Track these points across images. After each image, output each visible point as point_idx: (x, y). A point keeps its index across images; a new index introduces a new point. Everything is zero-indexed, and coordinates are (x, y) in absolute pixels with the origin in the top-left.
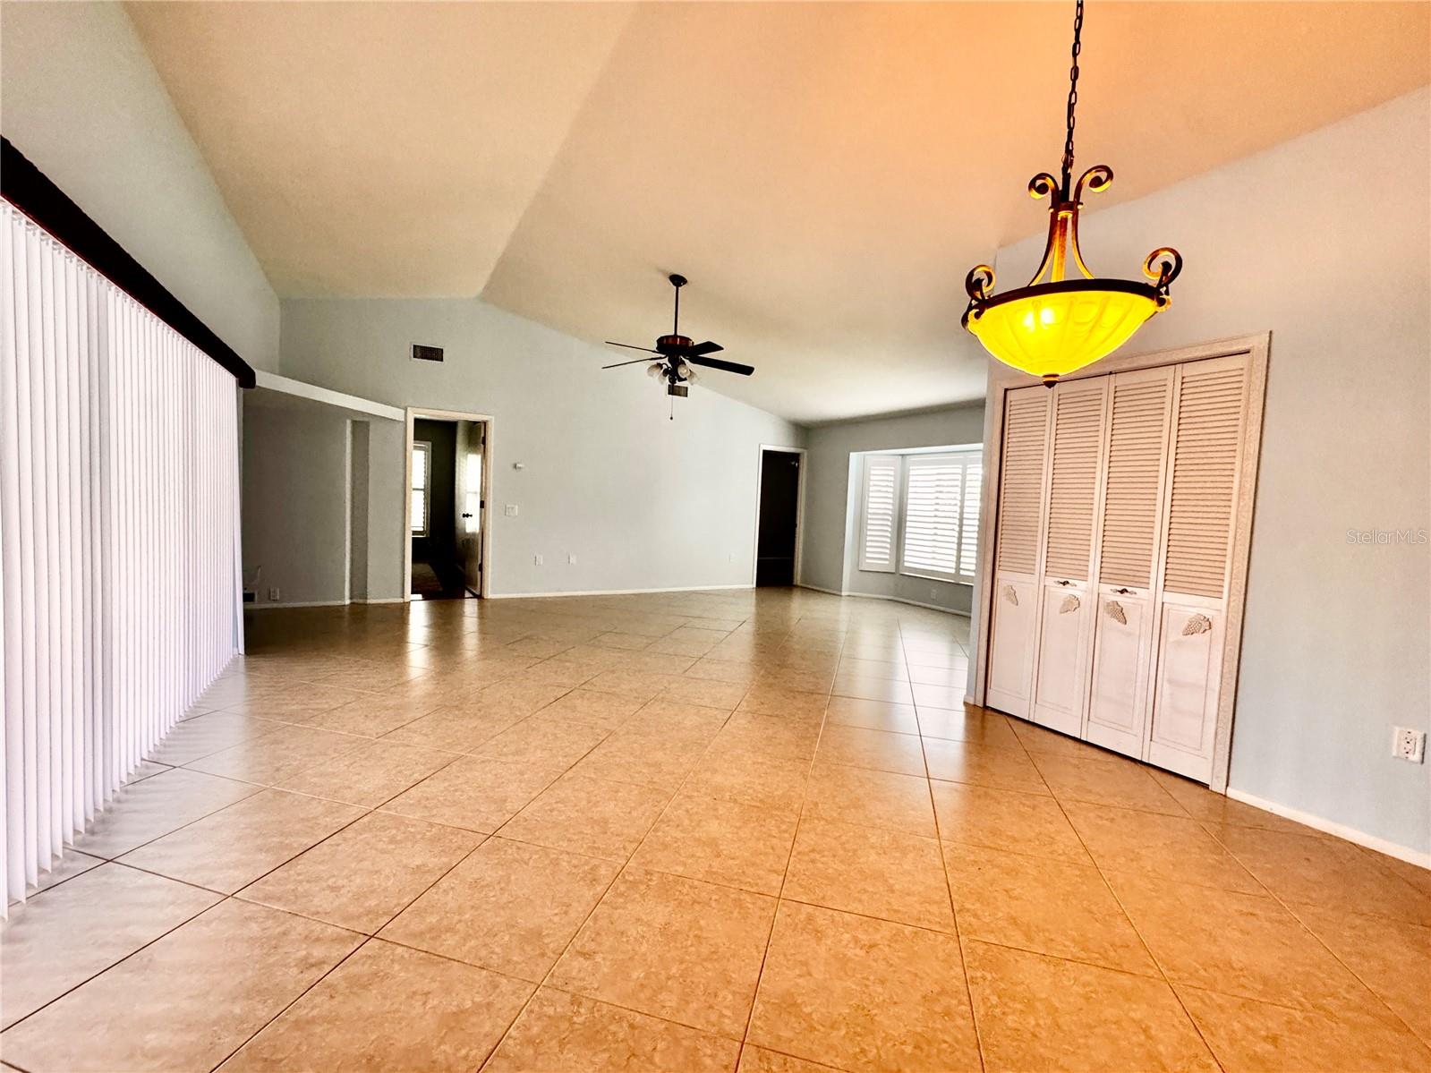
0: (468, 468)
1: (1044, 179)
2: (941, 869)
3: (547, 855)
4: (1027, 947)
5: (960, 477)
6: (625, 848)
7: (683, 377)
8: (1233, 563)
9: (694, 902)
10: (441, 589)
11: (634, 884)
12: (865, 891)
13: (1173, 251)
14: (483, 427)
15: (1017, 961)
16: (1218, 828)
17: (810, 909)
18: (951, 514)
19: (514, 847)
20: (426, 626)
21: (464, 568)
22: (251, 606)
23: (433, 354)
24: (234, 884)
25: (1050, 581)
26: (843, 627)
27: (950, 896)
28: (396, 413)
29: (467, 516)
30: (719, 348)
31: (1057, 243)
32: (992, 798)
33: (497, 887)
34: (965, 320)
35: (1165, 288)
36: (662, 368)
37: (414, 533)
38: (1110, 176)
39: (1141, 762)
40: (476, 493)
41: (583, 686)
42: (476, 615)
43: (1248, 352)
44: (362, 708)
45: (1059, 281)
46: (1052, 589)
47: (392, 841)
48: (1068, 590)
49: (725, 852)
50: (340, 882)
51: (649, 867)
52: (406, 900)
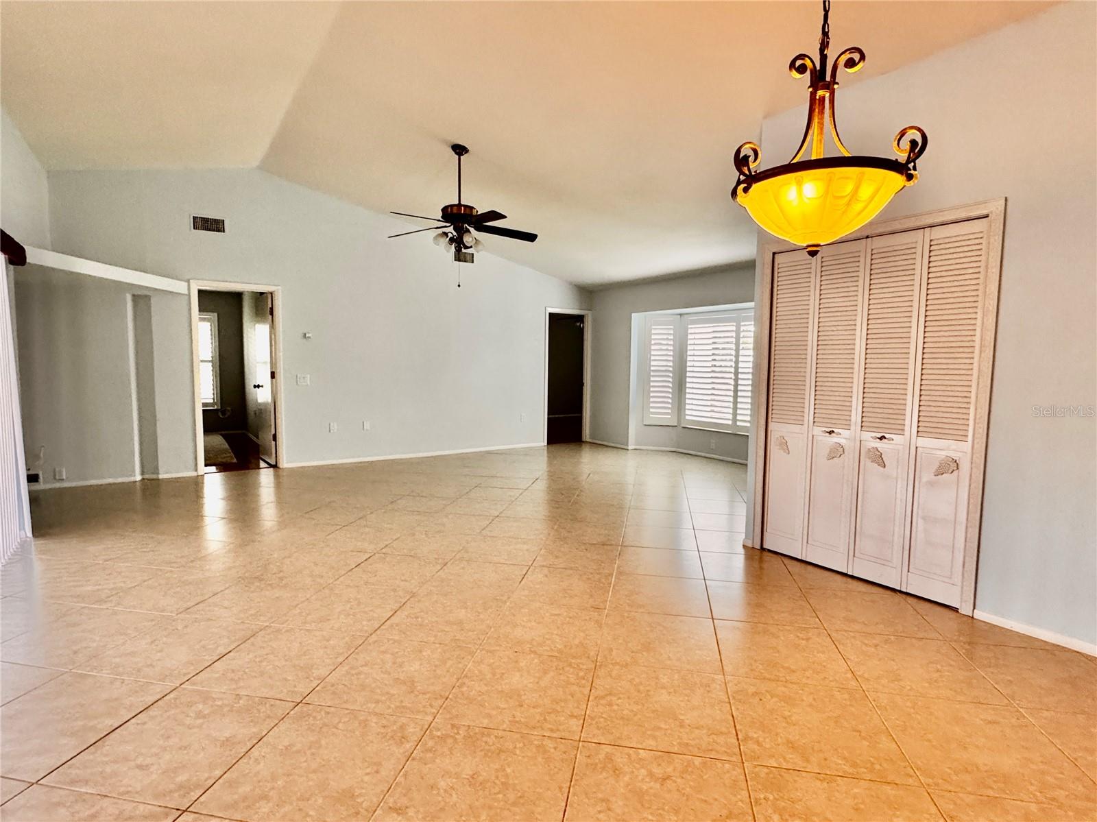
0: (256, 337)
1: (803, 59)
2: (725, 702)
3: (356, 717)
4: (804, 767)
5: (734, 334)
6: (431, 706)
7: (469, 245)
8: (976, 409)
9: (501, 751)
10: (235, 461)
11: (443, 738)
12: (660, 728)
13: (919, 130)
14: (269, 296)
15: (795, 781)
16: (967, 646)
17: (608, 749)
18: (728, 369)
19: (323, 713)
20: (222, 499)
21: (258, 438)
22: (37, 487)
23: (211, 225)
24: (37, 771)
25: (818, 431)
26: (630, 479)
27: (735, 726)
28: (179, 287)
29: (259, 386)
30: (502, 217)
31: (816, 120)
32: (773, 634)
33: (308, 752)
34: (734, 193)
35: (912, 164)
36: (448, 237)
37: (204, 405)
38: (863, 57)
39: (901, 592)
40: (265, 363)
41: (384, 551)
42: (272, 485)
43: (987, 216)
44: (160, 585)
45: (818, 158)
46: (820, 438)
47: (199, 715)
48: (834, 439)
49: (526, 701)
50: (148, 761)
51: (456, 722)
52: (218, 773)
